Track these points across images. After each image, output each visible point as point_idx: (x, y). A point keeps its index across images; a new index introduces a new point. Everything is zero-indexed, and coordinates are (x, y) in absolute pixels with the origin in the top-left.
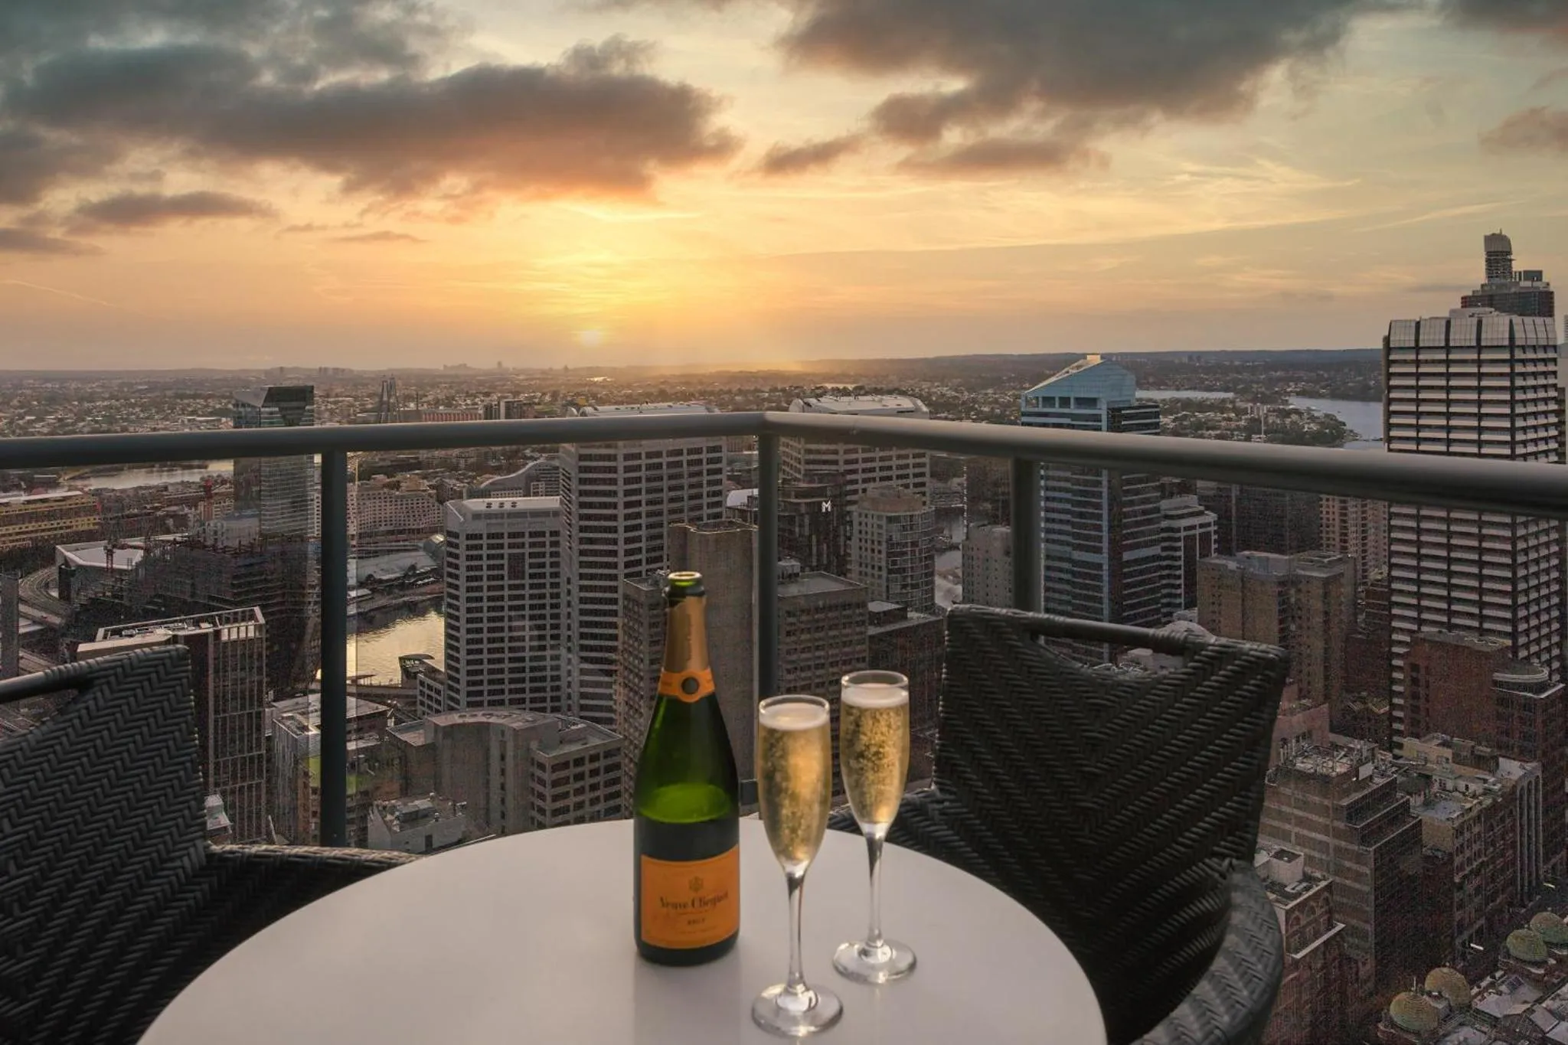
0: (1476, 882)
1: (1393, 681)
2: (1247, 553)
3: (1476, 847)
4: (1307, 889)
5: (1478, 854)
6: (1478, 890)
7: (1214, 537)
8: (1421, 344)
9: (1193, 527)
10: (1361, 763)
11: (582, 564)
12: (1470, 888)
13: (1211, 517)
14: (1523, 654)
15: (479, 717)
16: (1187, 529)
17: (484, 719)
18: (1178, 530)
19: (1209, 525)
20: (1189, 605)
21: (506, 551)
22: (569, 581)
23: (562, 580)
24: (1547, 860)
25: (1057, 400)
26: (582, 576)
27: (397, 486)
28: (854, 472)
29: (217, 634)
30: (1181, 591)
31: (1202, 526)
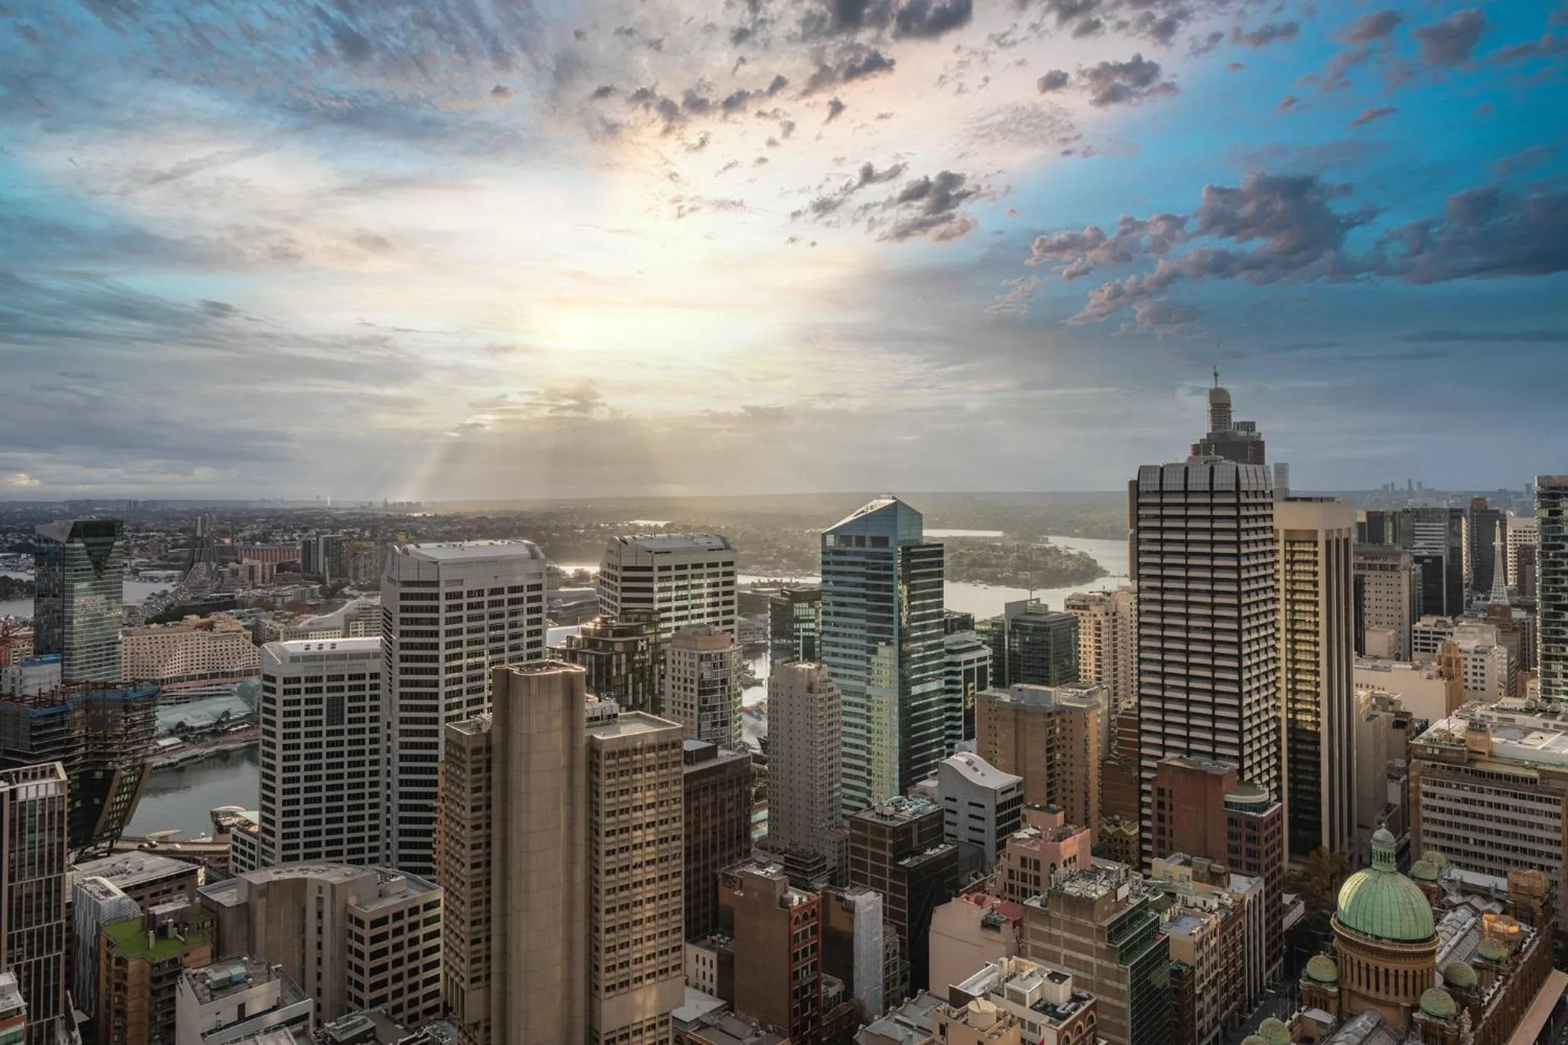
0: (1213, 992)
1: (1142, 805)
2: (1019, 685)
3: (1212, 960)
4: (1075, 1009)
5: (1215, 966)
6: (1214, 1000)
7: (990, 670)
8: (1164, 489)
9: (971, 662)
10: (1119, 885)
11: (403, 708)
12: (1207, 999)
13: (987, 651)
14: (1248, 776)
15: (293, 872)
16: (967, 663)
17: (300, 875)
18: (959, 664)
19: (985, 659)
20: (969, 736)
21: (325, 695)
22: (389, 725)
23: (381, 724)
24: (1268, 967)
25: (854, 539)
26: (403, 721)
27: (210, 627)
28: (669, 609)
29: (13, 793)
30: (962, 723)
31: (980, 660)
